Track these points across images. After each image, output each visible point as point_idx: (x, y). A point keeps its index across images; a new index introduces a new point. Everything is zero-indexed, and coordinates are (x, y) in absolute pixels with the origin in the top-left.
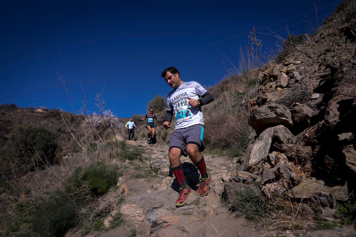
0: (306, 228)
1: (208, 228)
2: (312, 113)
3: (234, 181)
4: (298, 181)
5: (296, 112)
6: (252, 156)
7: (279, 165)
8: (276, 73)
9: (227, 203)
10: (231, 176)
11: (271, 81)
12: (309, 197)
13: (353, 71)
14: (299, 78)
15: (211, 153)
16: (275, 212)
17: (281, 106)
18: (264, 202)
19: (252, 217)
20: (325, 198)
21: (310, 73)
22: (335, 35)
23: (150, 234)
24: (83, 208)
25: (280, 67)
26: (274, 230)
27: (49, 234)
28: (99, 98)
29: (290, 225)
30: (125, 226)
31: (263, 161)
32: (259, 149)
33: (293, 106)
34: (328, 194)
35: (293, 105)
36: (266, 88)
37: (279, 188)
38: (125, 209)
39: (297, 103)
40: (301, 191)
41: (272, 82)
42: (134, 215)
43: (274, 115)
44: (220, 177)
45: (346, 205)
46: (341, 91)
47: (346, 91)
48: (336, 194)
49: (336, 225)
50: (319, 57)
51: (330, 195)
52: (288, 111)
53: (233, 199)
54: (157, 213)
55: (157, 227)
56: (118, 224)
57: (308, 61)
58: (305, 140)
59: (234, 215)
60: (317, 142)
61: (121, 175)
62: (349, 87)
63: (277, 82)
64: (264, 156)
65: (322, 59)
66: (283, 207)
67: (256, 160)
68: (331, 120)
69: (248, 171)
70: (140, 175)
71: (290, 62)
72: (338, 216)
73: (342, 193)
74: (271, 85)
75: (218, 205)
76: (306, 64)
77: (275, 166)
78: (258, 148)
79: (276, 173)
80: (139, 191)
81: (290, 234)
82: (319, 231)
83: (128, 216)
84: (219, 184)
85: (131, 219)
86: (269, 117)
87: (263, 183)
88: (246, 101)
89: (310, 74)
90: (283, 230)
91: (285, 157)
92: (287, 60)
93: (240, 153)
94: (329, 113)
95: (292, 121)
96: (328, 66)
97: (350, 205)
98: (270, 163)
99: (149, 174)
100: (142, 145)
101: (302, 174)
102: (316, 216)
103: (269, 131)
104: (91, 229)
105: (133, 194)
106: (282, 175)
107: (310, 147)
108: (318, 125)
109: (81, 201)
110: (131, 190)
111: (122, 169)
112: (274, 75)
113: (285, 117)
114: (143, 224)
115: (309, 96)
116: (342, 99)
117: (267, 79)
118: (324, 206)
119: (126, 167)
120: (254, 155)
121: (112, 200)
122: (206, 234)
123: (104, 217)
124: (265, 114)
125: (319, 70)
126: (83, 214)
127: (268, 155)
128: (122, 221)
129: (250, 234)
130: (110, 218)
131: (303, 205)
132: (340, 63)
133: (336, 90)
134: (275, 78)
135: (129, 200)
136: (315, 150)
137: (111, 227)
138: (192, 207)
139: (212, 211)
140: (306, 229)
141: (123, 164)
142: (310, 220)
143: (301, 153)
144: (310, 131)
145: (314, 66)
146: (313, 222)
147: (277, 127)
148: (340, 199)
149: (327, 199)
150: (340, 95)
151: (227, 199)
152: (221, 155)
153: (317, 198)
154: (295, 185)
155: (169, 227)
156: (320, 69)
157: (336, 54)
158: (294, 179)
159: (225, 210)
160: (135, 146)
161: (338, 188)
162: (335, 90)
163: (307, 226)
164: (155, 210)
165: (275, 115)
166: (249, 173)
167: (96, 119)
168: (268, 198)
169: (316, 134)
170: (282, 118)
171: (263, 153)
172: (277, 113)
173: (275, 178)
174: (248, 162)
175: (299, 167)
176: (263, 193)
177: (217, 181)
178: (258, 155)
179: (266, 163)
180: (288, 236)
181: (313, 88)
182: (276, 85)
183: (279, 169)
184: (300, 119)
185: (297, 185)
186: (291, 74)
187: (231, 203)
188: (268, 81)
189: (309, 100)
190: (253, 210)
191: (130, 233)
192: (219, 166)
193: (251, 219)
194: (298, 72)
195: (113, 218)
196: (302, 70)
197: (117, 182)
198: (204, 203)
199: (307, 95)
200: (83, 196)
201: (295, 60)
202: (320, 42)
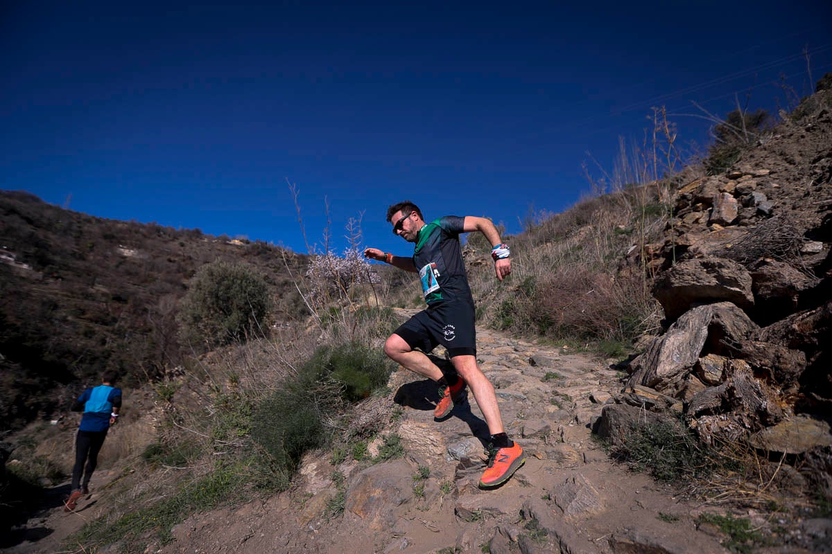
0: (792, 511)
1: (579, 484)
2: (806, 283)
3: (626, 404)
4: (776, 417)
5: (764, 278)
6: (663, 358)
7: (733, 382)
8: (710, 192)
9: (608, 443)
10: (608, 392)
11: (696, 210)
12: (799, 453)
14: (766, 206)
15: (556, 346)
17: (733, 264)
18: (695, 449)
19: (669, 476)
21: (794, 195)
24: (330, 417)
25: (720, 181)
26: (720, 505)
28: (353, 227)
29: (757, 501)
30: (408, 460)
31: (687, 370)
32: (679, 347)
33: (758, 266)
35: (757, 262)
36: (684, 223)
37: (730, 426)
38: (407, 430)
39: (768, 260)
40: (781, 437)
41: (699, 211)
42: (424, 443)
43: (714, 282)
44: (587, 392)
50: (815, 161)
52: (747, 274)
53: (620, 438)
54: (470, 445)
55: (469, 468)
56: (394, 454)
57: (786, 170)
58: (791, 337)
59: (624, 466)
60: (817, 344)
63: (711, 212)
64: (690, 362)
65: (823, 168)
67: (673, 367)
69: (652, 387)
71: (744, 172)
74: (697, 217)
76: (782, 176)
77: (722, 384)
78: (677, 343)
79: (723, 398)
81: (757, 516)
82: (825, 519)
83: (412, 442)
84: (585, 406)
85: (419, 448)
86: (702, 284)
87: (693, 414)
88: (640, 248)
89: (792, 199)
90: (739, 508)
91: (748, 366)
92: (737, 166)
95: (755, 295)
101: (784, 405)
102: (815, 491)
103: (702, 311)
104: (347, 455)
106: (737, 402)
107: (803, 354)
108: (824, 310)
109: (328, 407)
112: (706, 196)
113: (739, 286)
114: (442, 460)
115: (798, 246)
117: (688, 205)
120: (668, 357)
121: (382, 411)
122: (575, 494)
123: (368, 438)
124: (694, 277)
125: (816, 191)
126: (332, 428)
127: (699, 360)
128: (401, 450)
129: (667, 506)
130: (379, 442)
131: (785, 466)
134: (708, 203)
135: (414, 414)
136: (813, 359)
137: (382, 458)
138: (535, 442)
139: (574, 454)
140: (792, 513)
142: (801, 497)
143: (783, 363)
144: (802, 319)
145: (802, 182)
146: (808, 501)
147: (718, 305)
151: (609, 436)
152: (579, 351)
153: (820, 456)
154: (767, 425)
156: (820, 189)
158: (767, 413)
159: (602, 455)
163: (793, 507)
164: (463, 438)
165: (718, 280)
166: (655, 390)
169: (817, 328)
170: (732, 288)
171: (688, 354)
172: (722, 276)
173: (721, 407)
174: (655, 369)
175: (778, 391)
176: (695, 433)
177: (580, 400)
178: (677, 358)
179: (691, 375)
180: (752, 520)
181: (802, 230)
182: (708, 219)
183: (731, 390)
184: (771, 294)
185: (773, 425)
186: (745, 197)
187: (615, 445)
188: (689, 210)
189: (797, 254)
190: (669, 463)
191: (417, 473)
192: (578, 371)
193: (664, 478)
194: (762, 194)
195: (386, 442)
196: (773, 190)
197: (388, 381)
198: (559, 437)
199: (793, 244)
200: (331, 398)
201: (755, 168)
202: (818, 131)
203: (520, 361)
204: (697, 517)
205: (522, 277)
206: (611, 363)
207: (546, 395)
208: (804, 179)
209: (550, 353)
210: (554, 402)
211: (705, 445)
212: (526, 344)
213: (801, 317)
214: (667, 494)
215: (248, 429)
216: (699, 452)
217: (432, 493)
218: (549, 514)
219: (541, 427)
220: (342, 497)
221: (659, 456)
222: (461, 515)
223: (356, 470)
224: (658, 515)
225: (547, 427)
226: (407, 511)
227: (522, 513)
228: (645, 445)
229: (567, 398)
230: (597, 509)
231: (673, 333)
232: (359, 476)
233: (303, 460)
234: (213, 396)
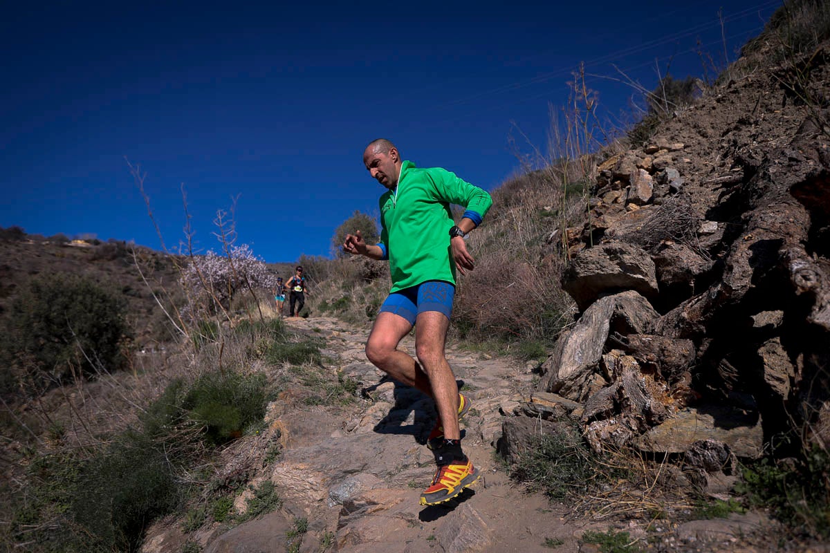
0: (672, 516)
1: (464, 517)
2: (700, 266)
3: (524, 415)
4: (660, 415)
5: (665, 263)
6: (565, 359)
7: (622, 381)
8: (627, 169)
9: (508, 462)
10: (519, 401)
11: (615, 188)
12: (681, 451)
13: (789, 174)
14: (677, 184)
15: (477, 350)
16: (610, 483)
17: (634, 249)
18: (586, 461)
19: (561, 494)
20: (715, 453)
21: (703, 171)
22: (761, 86)
23: (339, 528)
24: (187, 470)
25: (637, 156)
26: (605, 520)
27: (113, 528)
28: (223, 220)
29: (639, 510)
30: (283, 512)
31: (590, 370)
32: (581, 345)
33: (660, 249)
34: (720, 444)
35: (659, 245)
36: (604, 203)
37: (619, 430)
38: (283, 474)
39: (669, 243)
40: (665, 437)
41: (618, 190)
42: (302, 488)
43: (617, 269)
44: (496, 404)
45: (758, 468)
46: (760, 220)
47: (770, 221)
48: (738, 443)
49: (732, 510)
50: (725, 134)
51: (725, 445)
52: (648, 259)
54: (354, 484)
55: (353, 513)
56: (265, 507)
57: (699, 144)
58: (681, 326)
59: (522, 487)
60: (705, 331)
61: (273, 398)
62: (778, 211)
63: (629, 189)
64: (592, 360)
65: (729, 141)
66: (626, 472)
67: (574, 368)
68: (736, 284)
69: (556, 392)
70: (316, 397)
71: (660, 146)
72: (739, 490)
73: (751, 442)
74: (616, 196)
75: (489, 465)
76: (694, 150)
77: (613, 384)
78: (579, 341)
79: (614, 399)
80: (314, 434)
81: (637, 527)
82: (698, 521)
83: (289, 489)
84: (493, 420)
85: (295, 495)
86: (605, 273)
87: (587, 420)
88: (560, 232)
89: (701, 174)
90: (622, 521)
91: (636, 363)
93: (543, 348)
94: (731, 268)
95: (657, 282)
96: (738, 161)
97: (766, 466)
98: (605, 376)
99: (336, 397)
100: (321, 327)
101: (670, 401)
102: (694, 491)
103: (605, 303)
104: (206, 518)
105: (300, 441)
106: (626, 403)
107: (690, 343)
108: (708, 295)
109: (183, 457)
110: (295, 432)
111: (276, 385)
112: (624, 173)
113: (641, 273)
114: (322, 507)
115: (696, 226)
116: (760, 239)
117: (608, 183)
118: (711, 469)
119: (284, 380)
120: (570, 356)
121: (253, 453)
122: (459, 529)
123: (235, 490)
124: (598, 265)
125: (720, 166)
126: (187, 485)
127: (602, 357)
128: (275, 500)
129: (554, 529)
130: (248, 494)
131: (668, 466)
132: (765, 154)
133: (751, 217)
134: (625, 180)
135: (292, 453)
136: (701, 348)
137: (251, 514)
138: (430, 470)
140: (671, 518)
141: (278, 373)
142: (682, 499)
143: (668, 356)
144: (692, 306)
145: (711, 157)
146: (688, 503)
147: (622, 294)
148: (747, 456)
149: (718, 455)
150: (757, 230)
151: (509, 454)
152: (500, 355)
153: (699, 452)
154: (652, 424)
155: (380, 513)
156: (723, 165)
157: (760, 132)
158: (651, 412)
159: (503, 477)
160: (303, 331)
161: (743, 432)
162: (748, 218)
163: (673, 511)
164: (349, 476)
165: (620, 268)
166: (557, 396)
167: (214, 265)
168: (595, 452)
169: (703, 314)
170: (635, 276)
171: (591, 352)
172: (624, 263)
173: (612, 410)
174: (557, 372)
175: (664, 386)
176: (586, 443)
177: (489, 413)
178: (580, 357)
179: (597, 375)
180: (632, 532)
181: (705, 209)
182: (625, 198)
183: (620, 391)
184: (673, 276)
185: (658, 424)
186: (659, 173)
187: (516, 463)
188: (608, 188)
189: (694, 236)
190: (562, 479)
191: (292, 527)
192: (494, 378)
193: (557, 496)
194: (675, 170)
195: (255, 493)
196: (685, 165)
197: (265, 414)
199: (691, 226)
200: (188, 444)
201: (671, 141)
202: (727, 102)
204: (580, 537)
208: (713, 154)
209: (467, 360)
211: (595, 454)
214: (555, 516)
215: (72, 502)
217: (309, 550)
221: (553, 472)
223: (214, 536)
224: (544, 541)
229: (476, 413)
231: (578, 329)
232: (216, 542)
233: (148, 532)
234: (22, 462)
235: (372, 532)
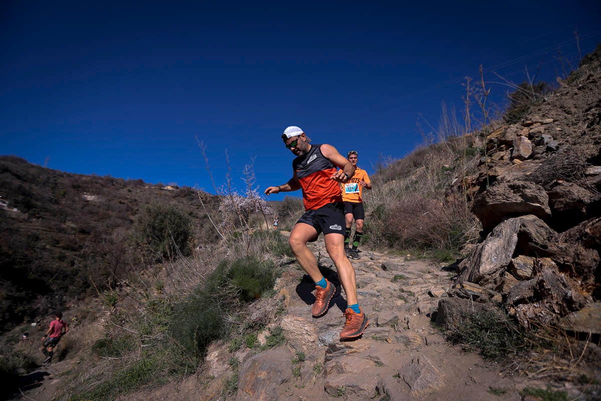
1: (422, 364)
2: (591, 197)
3: (457, 297)
4: (580, 303)
5: (558, 196)
6: (484, 259)
7: (542, 276)
8: (510, 136)
9: (444, 329)
11: (501, 150)
14: (553, 144)
15: (401, 254)
16: (536, 351)
17: (533, 186)
18: (515, 332)
19: (495, 355)
21: (574, 135)
24: (230, 315)
25: (517, 128)
28: (249, 171)
29: (570, 375)
30: (289, 347)
31: (503, 269)
32: (495, 251)
33: (552, 186)
35: (552, 183)
36: (492, 160)
37: (543, 312)
38: (288, 323)
39: (560, 182)
40: (585, 320)
41: (503, 151)
42: (300, 333)
43: (520, 199)
44: (425, 289)
50: (587, 111)
52: (544, 193)
53: (454, 325)
54: (336, 334)
55: (335, 353)
56: (278, 342)
57: (565, 118)
58: (585, 239)
59: (458, 348)
61: (279, 276)
63: (512, 151)
64: (505, 262)
65: (593, 115)
66: (551, 345)
67: (492, 266)
69: (477, 283)
71: (534, 121)
74: (502, 155)
76: (563, 122)
77: (533, 278)
78: (494, 248)
79: (535, 289)
81: (572, 388)
83: (292, 333)
84: (425, 299)
85: (297, 337)
86: (510, 202)
88: (460, 180)
89: (572, 138)
90: (556, 381)
91: (553, 263)
92: (529, 117)
93: (451, 255)
95: (552, 209)
101: (585, 294)
103: (512, 222)
104: (242, 344)
105: (297, 304)
106: (547, 292)
107: (596, 251)
109: (227, 307)
112: (508, 140)
113: (539, 202)
114: (314, 346)
117: (495, 147)
120: (488, 259)
121: (269, 308)
122: (419, 372)
123: (258, 330)
124: (504, 197)
126: (231, 323)
127: (512, 260)
128: (283, 339)
129: (495, 381)
130: (266, 333)
131: (591, 344)
134: (509, 145)
135: (293, 310)
137: (269, 346)
138: (387, 329)
139: (418, 339)
143: (582, 259)
144: (593, 224)
145: (578, 126)
147: (524, 217)
151: (445, 323)
152: (419, 258)
154: (573, 310)
155: (355, 354)
156: (594, 129)
158: (572, 300)
159: (438, 338)
164: (331, 328)
165: (522, 198)
166: (479, 285)
167: (239, 201)
170: (533, 204)
171: (504, 256)
172: (526, 195)
173: (534, 297)
174: (478, 269)
175: (580, 282)
176: (514, 318)
177: (421, 295)
178: (495, 259)
179: (507, 273)
180: (569, 392)
181: (584, 159)
182: (510, 156)
183: (541, 283)
184: (565, 207)
185: (578, 310)
186: (537, 139)
187: (450, 330)
188: (496, 150)
189: (582, 176)
190: (495, 344)
191: (295, 357)
192: (419, 273)
193: (491, 356)
194: (549, 136)
195: (271, 333)
196: (558, 132)
197: (274, 285)
198: (406, 325)
199: (578, 169)
200: (231, 299)
201: (542, 118)
202: (587, 89)
203: (374, 267)
204: (521, 390)
205: (375, 205)
206: (443, 266)
207: (395, 292)
208: (580, 124)
209: (398, 260)
210: (401, 297)
211: (523, 328)
212: (379, 254)
213: (591, 223)
214: (494, 370)
215: (168, 326)
216: (519, 334)
217: (307, 373)
218: (399, 390)
219: (391, 317)
220: (237, 378)
221: (486, 339)
222: (329, 392)
223: (248, 356)
224: (489, 389)
225: (396, 317)
226: (287, 389)
227: (377, 389)
228: (474, 329)
229: (411, 294)
230: (438, 385)
231: (491, 240)
232: (249, 361)
233: (208, 349)
234: (144, 301)
235: (351, 366)
